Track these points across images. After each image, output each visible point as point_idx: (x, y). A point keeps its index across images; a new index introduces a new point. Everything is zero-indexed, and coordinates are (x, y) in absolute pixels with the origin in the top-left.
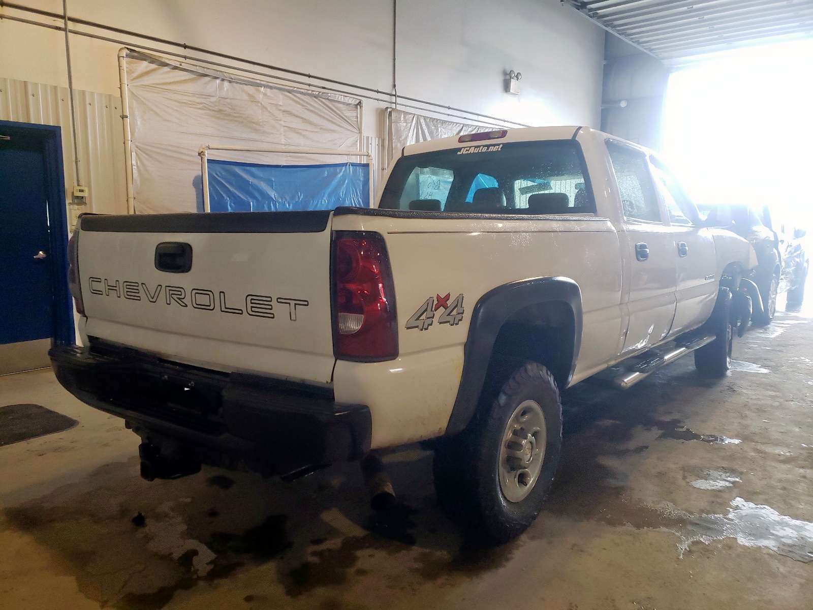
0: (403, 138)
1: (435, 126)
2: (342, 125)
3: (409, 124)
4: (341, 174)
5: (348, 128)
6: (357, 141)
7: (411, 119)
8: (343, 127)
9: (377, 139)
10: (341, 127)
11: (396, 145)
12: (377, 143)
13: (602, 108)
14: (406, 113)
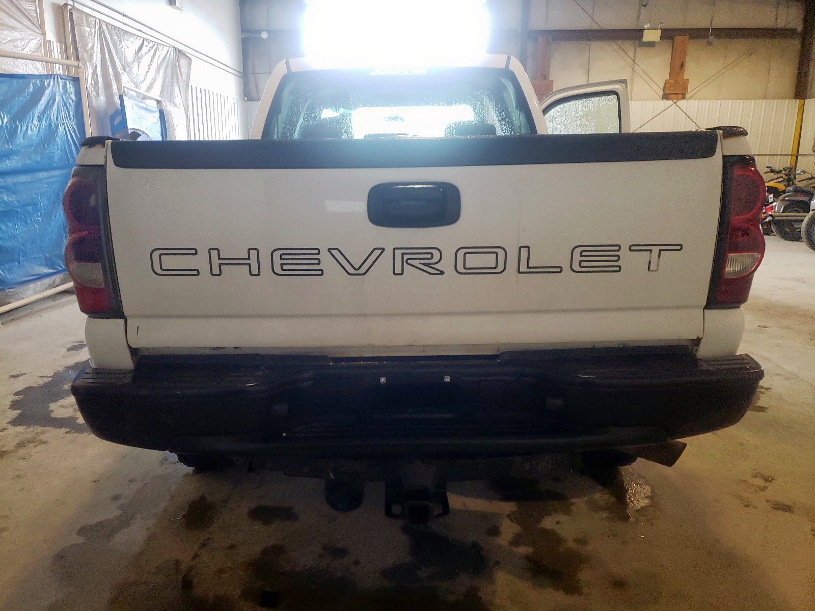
0: (89, 46)
1: (118, 36)
2: (22, 21)
3: (93, 30)
4: (51, 88)
5: (28, 25)
6: (41, 45)
7: (93, 23)
8: (23, 24)
9: (58, 44)
10: (20, 23)
11: (83, 56)
12: (59, 51)
13: (243, 36)
14: (87, 15)
